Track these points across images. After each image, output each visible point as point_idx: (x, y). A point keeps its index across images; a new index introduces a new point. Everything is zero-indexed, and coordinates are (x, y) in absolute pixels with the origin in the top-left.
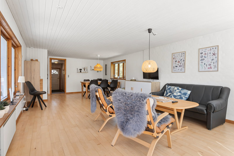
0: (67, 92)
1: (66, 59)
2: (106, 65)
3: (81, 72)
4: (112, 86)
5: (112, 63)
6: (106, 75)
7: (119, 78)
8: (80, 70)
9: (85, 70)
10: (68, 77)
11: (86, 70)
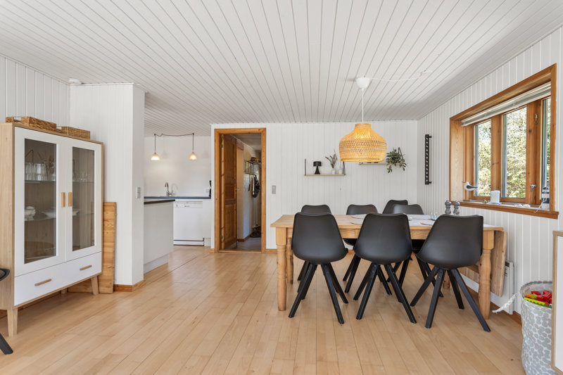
0: (268, 247)
1: (265, 129)
2: (428, 137)
3: (317, 172)
4: (435, 252)
5: (456, 120)
6: (428, 183)
7: (496, 200)
8: (315, 164)
9: (333, 166)
10: (274, 192)
11: (338, 165)
